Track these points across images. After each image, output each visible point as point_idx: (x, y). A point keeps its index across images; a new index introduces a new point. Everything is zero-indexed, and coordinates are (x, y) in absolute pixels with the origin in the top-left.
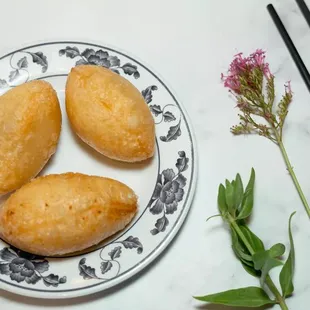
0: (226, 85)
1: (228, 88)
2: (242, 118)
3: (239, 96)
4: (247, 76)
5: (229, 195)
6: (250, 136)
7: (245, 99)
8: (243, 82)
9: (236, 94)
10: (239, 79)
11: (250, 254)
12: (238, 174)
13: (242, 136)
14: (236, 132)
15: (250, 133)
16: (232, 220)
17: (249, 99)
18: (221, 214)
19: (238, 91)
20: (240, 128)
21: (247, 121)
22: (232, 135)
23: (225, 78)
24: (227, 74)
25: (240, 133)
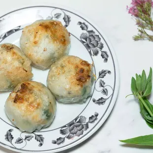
0: (129, 12)
1: (130, 14)
2: (139, 31)
3: (137, 18)
4: (142, 6)
5: (138, 82)
6: (144, 41)
7: (141, 20)
8: (139, 10)
9: (136, 18)
10: (137, 9)
11: (150, 116)
12: (144, 70)
13: (139, 41)
14: (136, 39)
15: (144, 39)
16: (140, 97)
17: (143, 20)
18: (133, 94)
19: (137, 16)
20: (138, 37)
21: (142, 32)
22: (133, 40)
23: (129, 8)
24: (130, 6)
25: (138, 40)
